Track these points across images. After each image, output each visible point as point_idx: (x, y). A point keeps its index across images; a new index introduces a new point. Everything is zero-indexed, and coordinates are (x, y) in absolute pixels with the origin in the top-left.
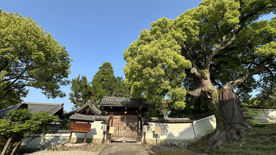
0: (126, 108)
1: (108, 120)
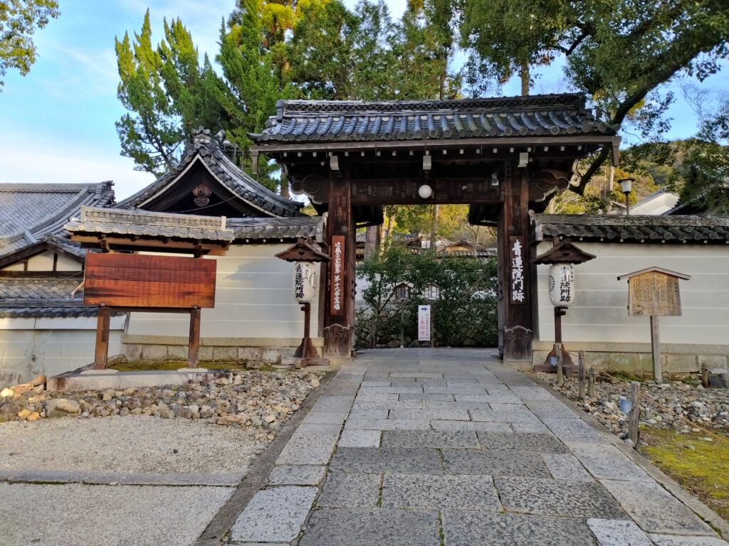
0: (427, 164)
1: (319, 239)
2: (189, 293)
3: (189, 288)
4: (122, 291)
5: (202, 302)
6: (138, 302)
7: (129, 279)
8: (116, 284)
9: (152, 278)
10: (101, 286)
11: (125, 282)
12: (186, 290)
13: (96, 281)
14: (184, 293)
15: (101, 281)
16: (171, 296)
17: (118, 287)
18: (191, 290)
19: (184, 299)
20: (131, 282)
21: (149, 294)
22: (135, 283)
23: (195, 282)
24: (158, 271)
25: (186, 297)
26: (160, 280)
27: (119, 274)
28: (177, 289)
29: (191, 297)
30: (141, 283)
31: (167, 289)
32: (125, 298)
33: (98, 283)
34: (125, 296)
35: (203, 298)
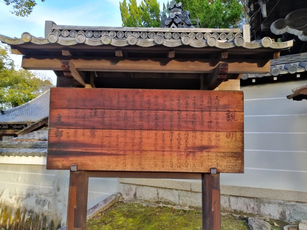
2: (202, 148)
3: (202, 138)
4: (102, 146)
5: (223, 164)
6: (125, 164)
7: (110, 127)
8: (93, 136)
9: (145, 125)
10: (72, 139)
11: (106, 132)
12: (198, 143)
13: (65, 131)
14: (194, 148)
15: (72, 131)
16: (175, 154)
17: (96, 141)
18: (205, 143)
19: (194, 158)
20: (115, 133)
21: (141, 151)
22: (120, 133)
23: (210, 129)
24: (153, 113)
25: (198, 154)
26: (156, 128)
27: (96, 119)
28: (183, 142)
29: (205, 154)
30: (129, 133)
31: (168, 142)
32: (106, 158)
33: (67, 134)
34: (105, 154)
35: (225, 155)
